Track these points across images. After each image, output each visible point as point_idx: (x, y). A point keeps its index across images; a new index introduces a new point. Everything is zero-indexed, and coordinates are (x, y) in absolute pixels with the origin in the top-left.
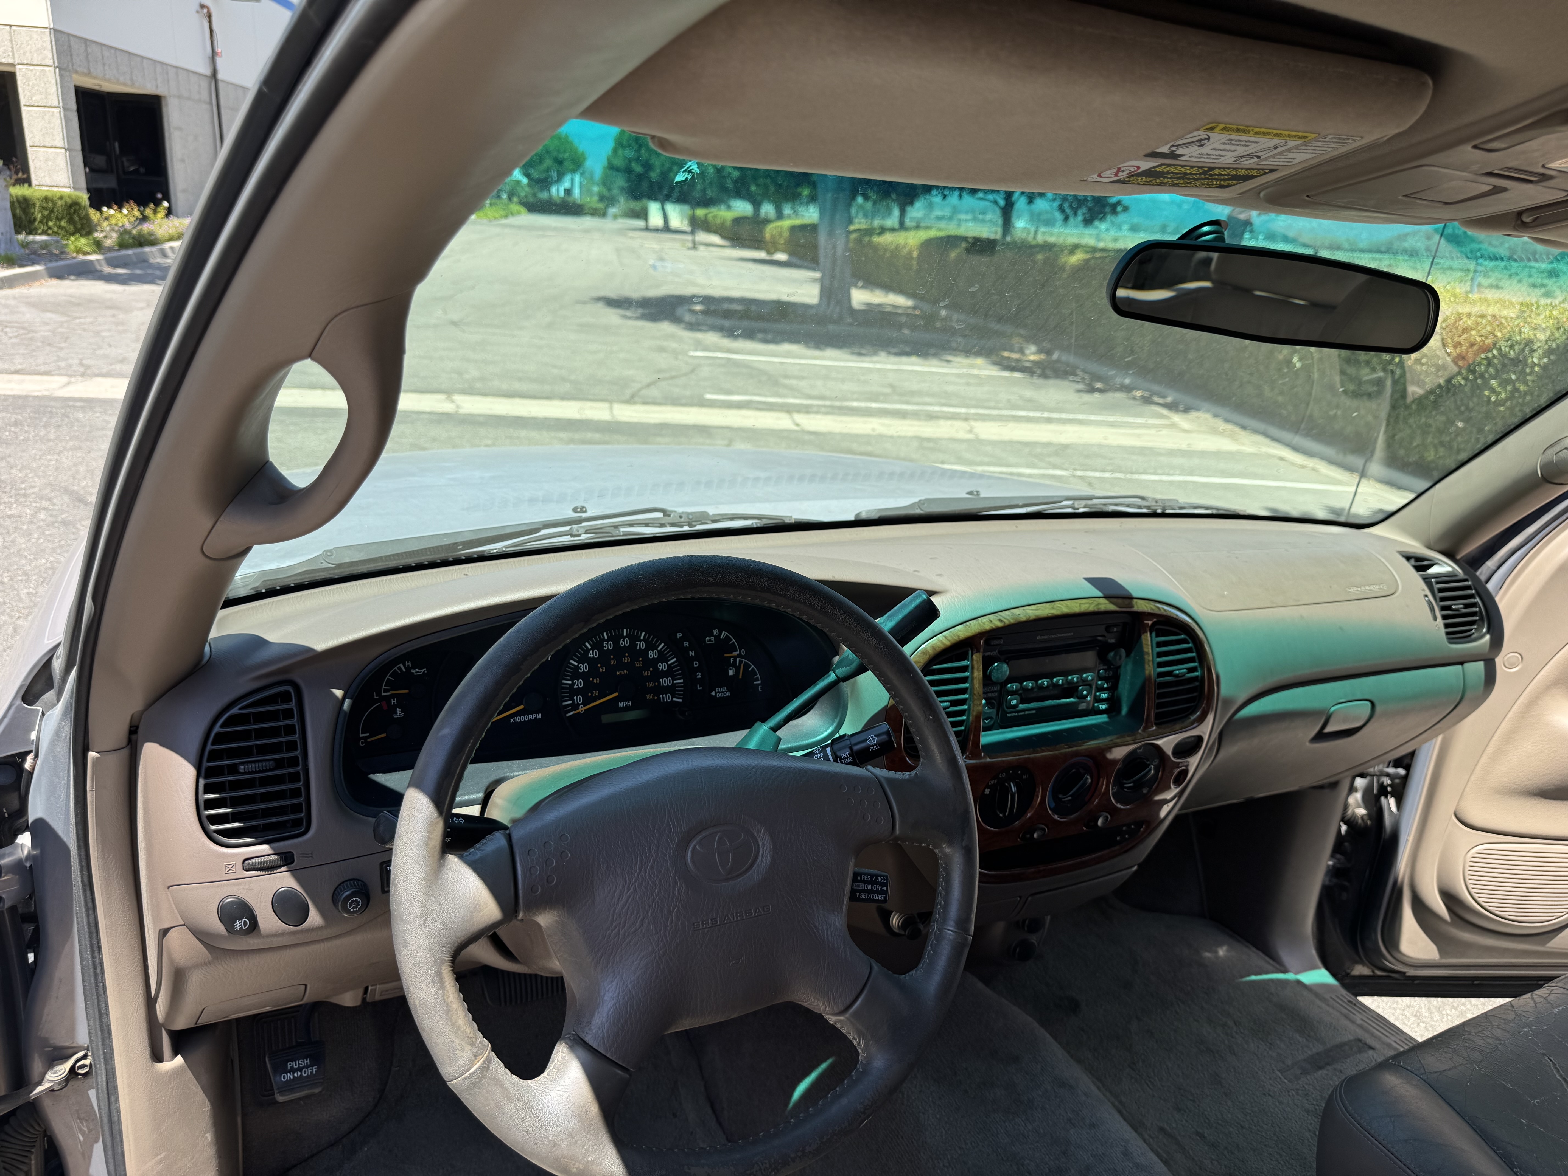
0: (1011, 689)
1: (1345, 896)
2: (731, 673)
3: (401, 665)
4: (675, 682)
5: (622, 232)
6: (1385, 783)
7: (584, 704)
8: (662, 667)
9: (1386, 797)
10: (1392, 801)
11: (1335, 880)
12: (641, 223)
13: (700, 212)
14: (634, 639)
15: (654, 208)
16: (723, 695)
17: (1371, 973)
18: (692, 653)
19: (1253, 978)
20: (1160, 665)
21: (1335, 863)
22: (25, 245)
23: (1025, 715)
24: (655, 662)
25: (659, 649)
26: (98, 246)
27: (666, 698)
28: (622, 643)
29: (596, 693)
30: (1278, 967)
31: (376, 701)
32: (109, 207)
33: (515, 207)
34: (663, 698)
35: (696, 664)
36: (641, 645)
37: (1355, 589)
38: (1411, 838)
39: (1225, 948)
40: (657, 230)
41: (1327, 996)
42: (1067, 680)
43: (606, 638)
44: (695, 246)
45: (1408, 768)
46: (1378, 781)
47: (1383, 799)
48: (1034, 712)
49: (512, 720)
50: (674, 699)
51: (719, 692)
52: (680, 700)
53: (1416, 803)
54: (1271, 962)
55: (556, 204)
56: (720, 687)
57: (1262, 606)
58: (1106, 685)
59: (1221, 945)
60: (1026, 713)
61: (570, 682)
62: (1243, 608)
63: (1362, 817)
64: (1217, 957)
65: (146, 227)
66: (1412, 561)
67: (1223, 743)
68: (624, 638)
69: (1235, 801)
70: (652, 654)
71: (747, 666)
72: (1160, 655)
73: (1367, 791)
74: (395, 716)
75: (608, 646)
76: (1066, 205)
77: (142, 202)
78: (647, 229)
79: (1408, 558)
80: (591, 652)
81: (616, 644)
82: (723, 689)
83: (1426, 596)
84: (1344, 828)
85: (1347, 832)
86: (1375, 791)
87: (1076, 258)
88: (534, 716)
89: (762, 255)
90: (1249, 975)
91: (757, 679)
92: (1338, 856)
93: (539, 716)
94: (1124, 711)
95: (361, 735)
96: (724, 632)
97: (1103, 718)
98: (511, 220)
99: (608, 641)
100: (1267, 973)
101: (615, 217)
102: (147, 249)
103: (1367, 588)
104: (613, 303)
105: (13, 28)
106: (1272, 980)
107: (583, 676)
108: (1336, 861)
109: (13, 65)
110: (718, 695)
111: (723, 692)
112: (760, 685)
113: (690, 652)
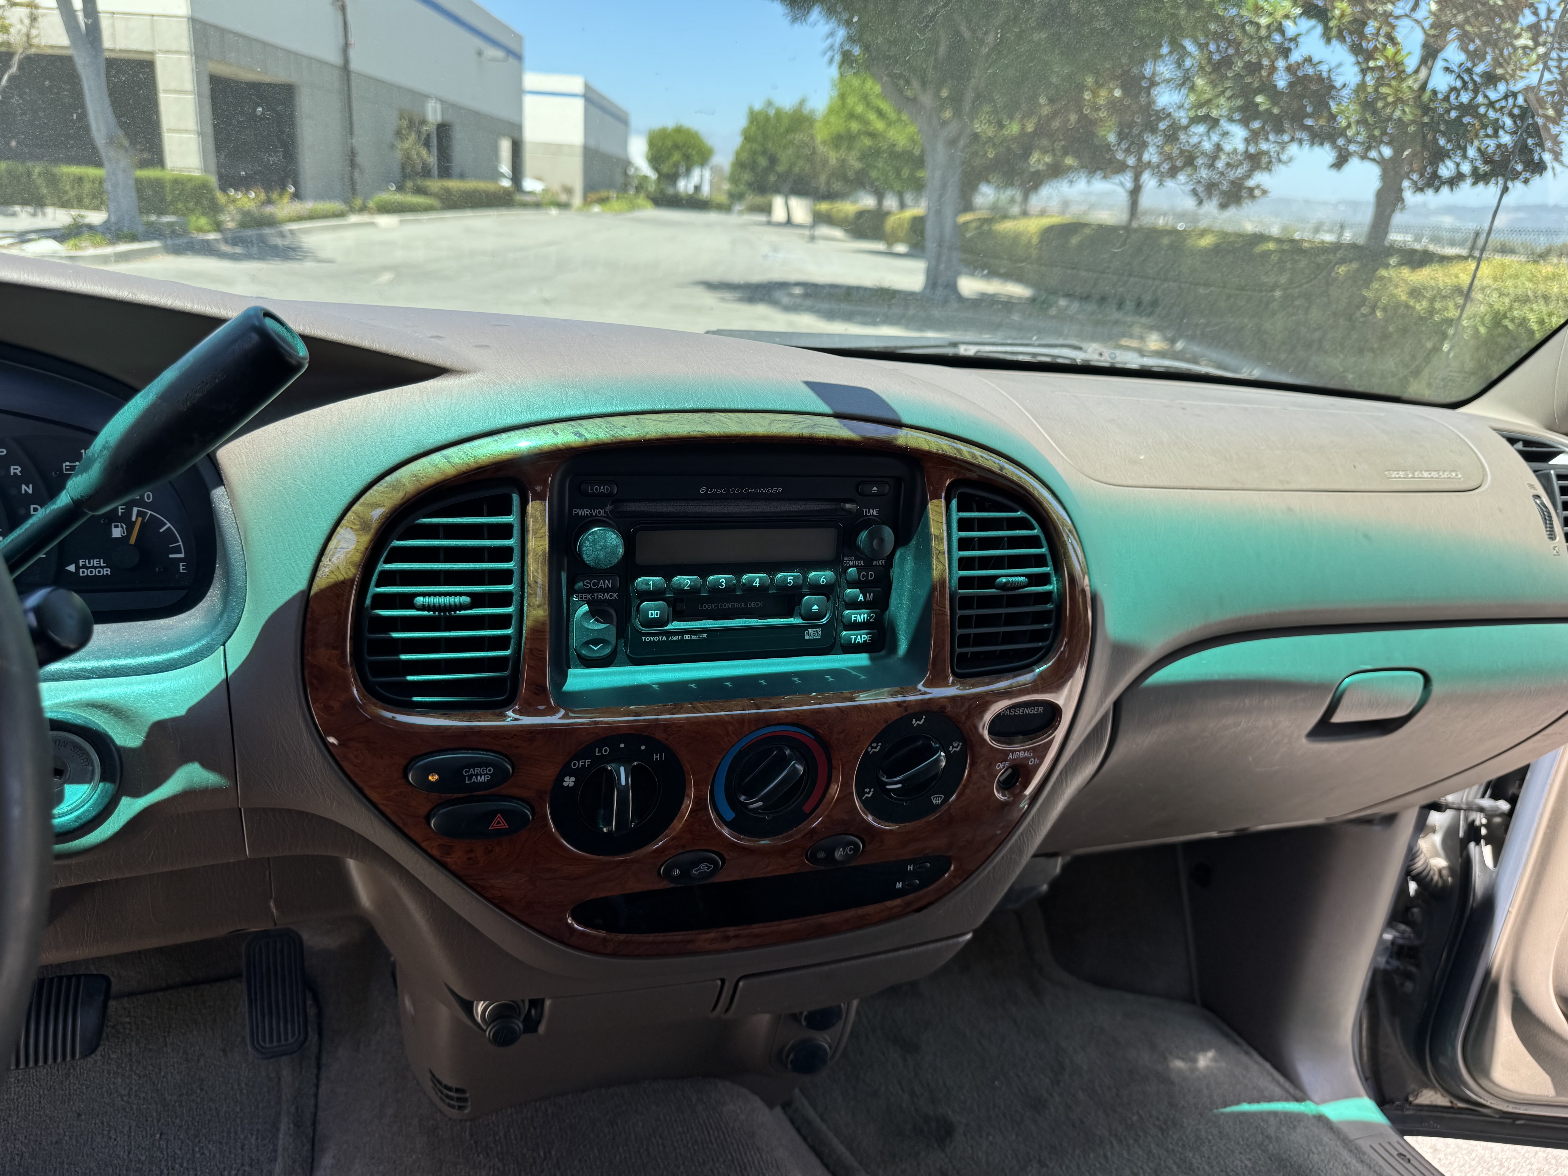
0: (644, 587)
1: (1409, 986)
2: (117, 532)
5: (744, 226)
6: (1477, 823)
9: (1478, 843)
10: (1487, 851)
11: (1395, 963)
12: (762, 218)
13: (824, 206)
15: (778, 203)
16: (95, 572)
17: (1449, 1104)
18: (27, 489)
19: (1245, 1107)
20: (965, 564)
21: (1395, 938)
22: (150, 224)
23: (682, 641)
26: (218, 227)
30: (1292, 1090)
32: (236, 190)
33: (641, 200)
37: (1401, 474)
38: (1514, 911)
39: (1210, 1054)
40: (779, 225)
41: (1365, 1145)
42: (772, 580)
44: (813, 238)
45: (1513, 801)
46: (1466, 818)
47: (1472, 845)
48: (705, 636)
51: (84, 566)
53: (1525, 857)
54: (1282, 1080)
55: (681, 199)
56: (90, 557)
57: (1212, 485)
58: (861, 598)
59: (1204, 1049)
60: (687, 637)
62: (1172, 485)
63: (1440, 871)
64: (1193, 1070)
65: (268, 210)
66: (1520, 446)
67: (1123, 727)
69: (1214, 834)
71: (153, 524)
72: (964, 544)
73: (1451, 832)
76: (1200, 189)
77: (268, 187)
78: (769, 223)
79: (1512, 441)
82: (95, 562)
83: (1538, 497)
84: (1413, 886)
85: (1416, 891)
86: (1461, 834)
87: (1206, 242)
89: (881, 246)
90: (1238, 1103)
91: (177, 550)
92: (1402, 927)
94: (903, 647)
97: (862, 659)
98: (638, 214)
100: (1270, 1100)
101: (741, 212)
102: (267, 231)
103: (1426, 474)
104: (711, 286)
105: (155, 18)
106: (1275, 1114)
108: (1397, 934)
109: (152, 53)
110: (83, 572)
111: (95, 568)
112: (180, 560)
113: (24, 487)
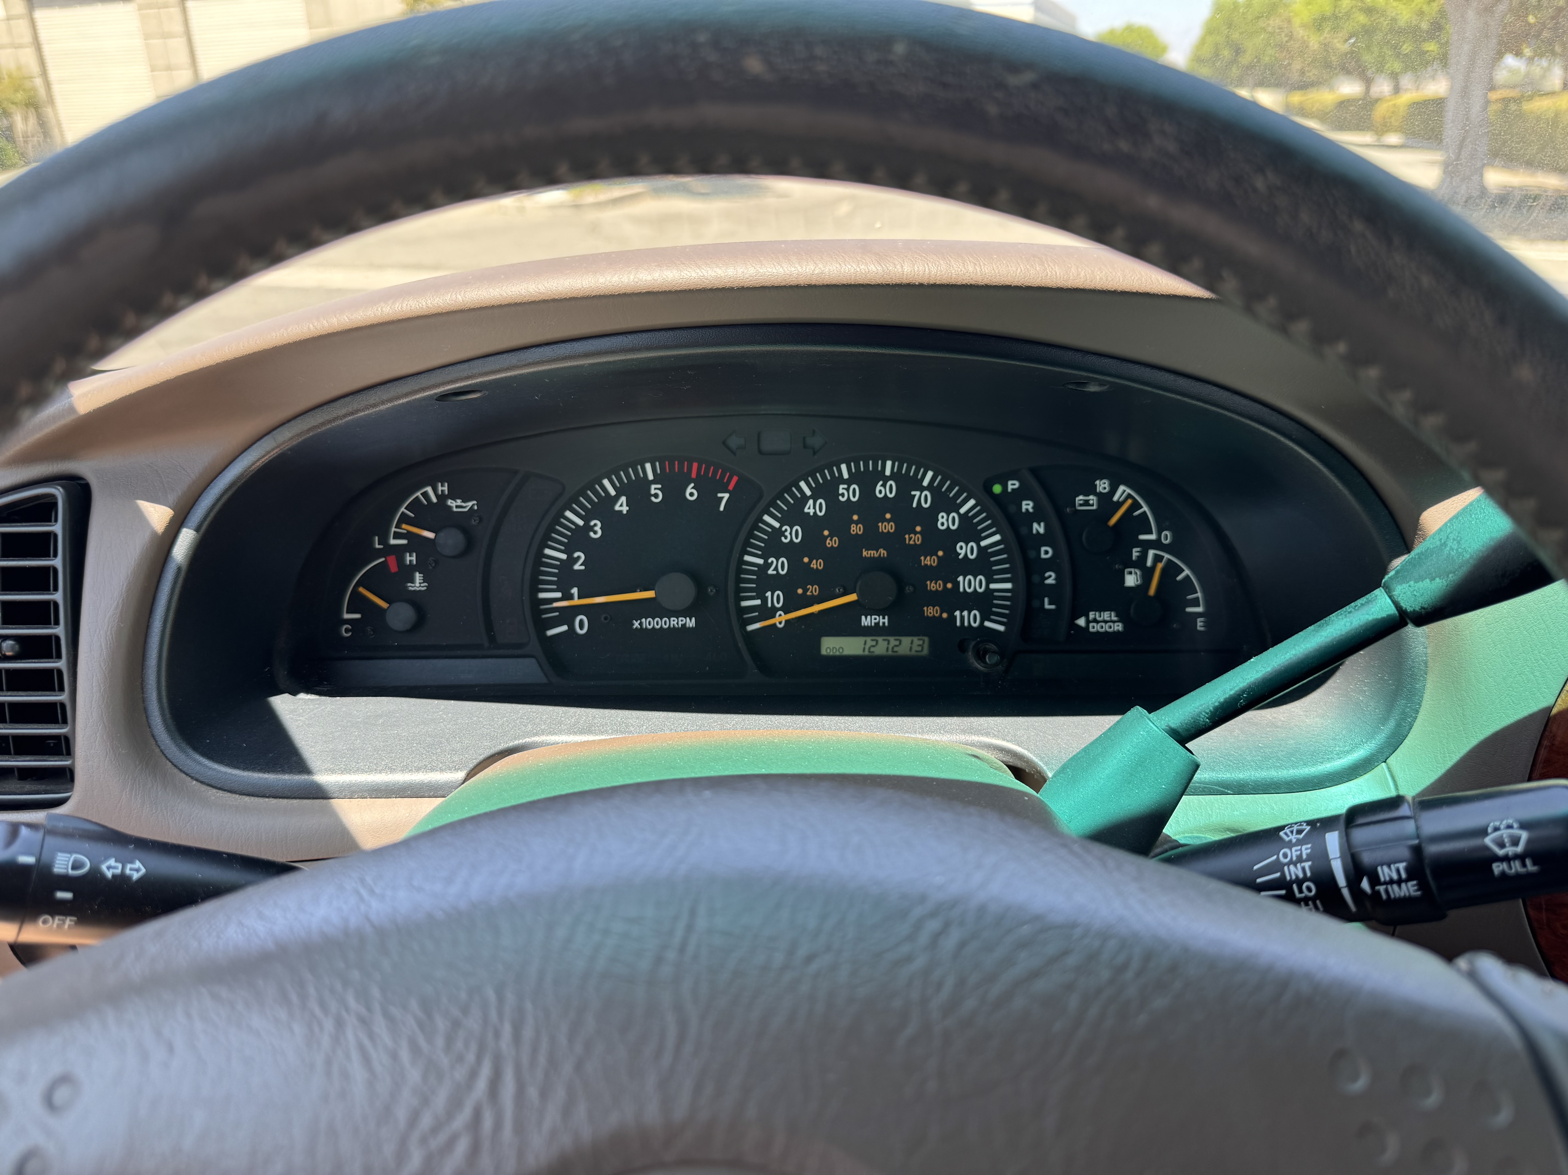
2: (1131, 580)
3: (429, 489)
4: (993, 586)
7: (786, 609)
8: (965, 550)
14: (906, 484)
16: (1106, 628)
18: (1039, 528)
24: (951, 538)
25: (963, 510)
27: (970, 618)
28: (881, 492)
29: (814, 590)
31: (378, 553)
34: (962, 618)
35: (1046, 552)
36: (923, 499)
43: (846, 475)
49: (636, 624)
50: (987, 624)
51: (1095, 621)
52: (1001, 628)
56: (1101, 609)
61: (760, 561)
68: (886, 479)
70: (946, 521)
71: (1171, 570)
74: (411, 587)
75: (849, 493)
80: (811, 502)
81: (867, 491)
82: (1106, 615)
88: (682, 621)
91: (1195, 602)
93: (691, 623)
95: (347, 616)
96: (1122, 488)
99: (849, 482)
107: (791, 551)
110: (1094, 627)
111: (1106, 622)
112: (1199, 615)
113: (1035, 525)
